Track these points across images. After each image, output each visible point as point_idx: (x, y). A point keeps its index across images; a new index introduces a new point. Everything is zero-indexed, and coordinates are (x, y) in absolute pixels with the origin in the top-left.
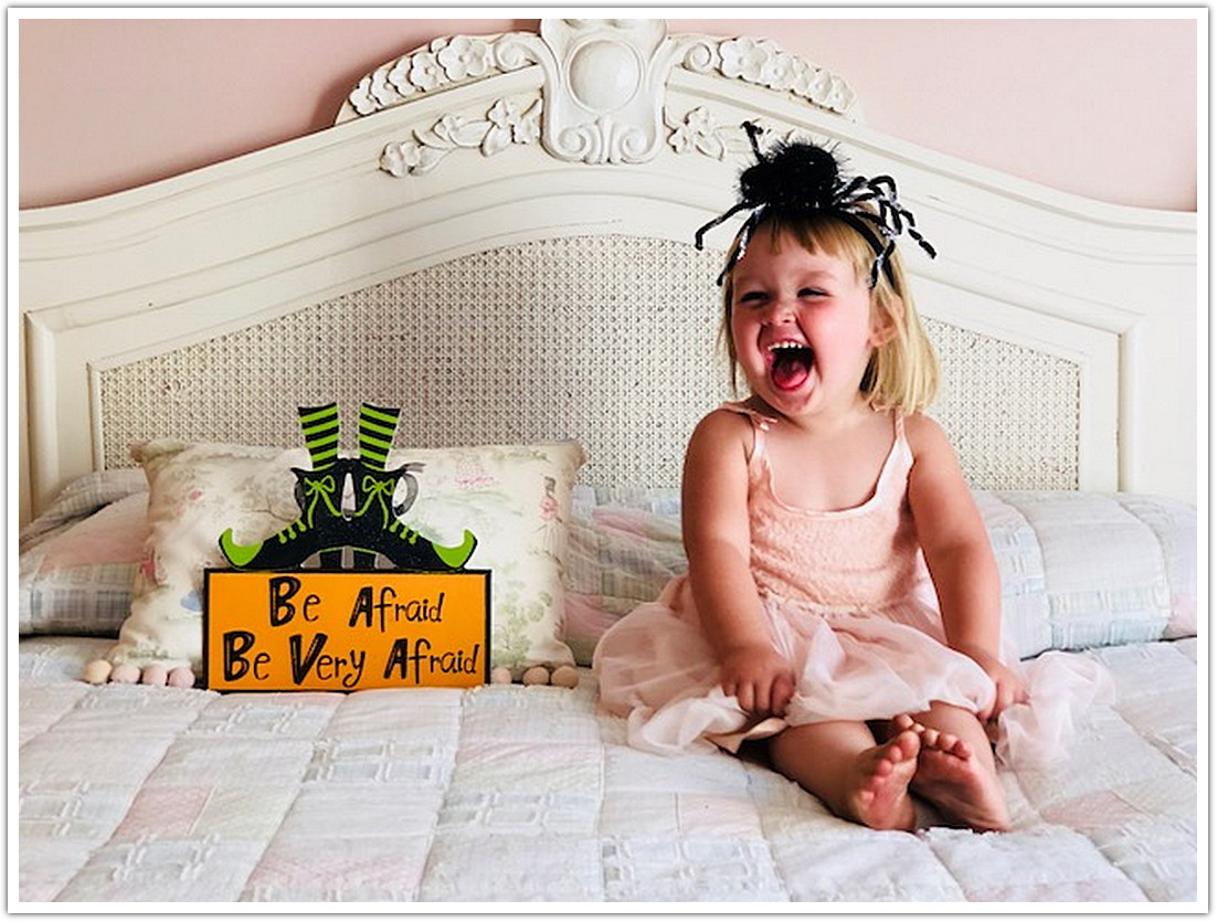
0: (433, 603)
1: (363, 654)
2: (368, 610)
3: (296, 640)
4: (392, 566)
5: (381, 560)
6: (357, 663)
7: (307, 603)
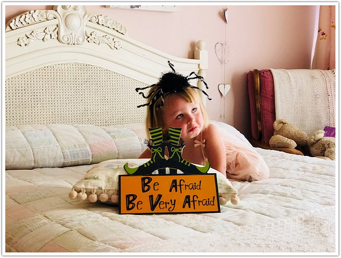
0: (198, 183)
1: (175, 200)
2: (175, 186)
3: (151, 197)
4: (183, 173)
6: (173, 203)
7: (154, 185)
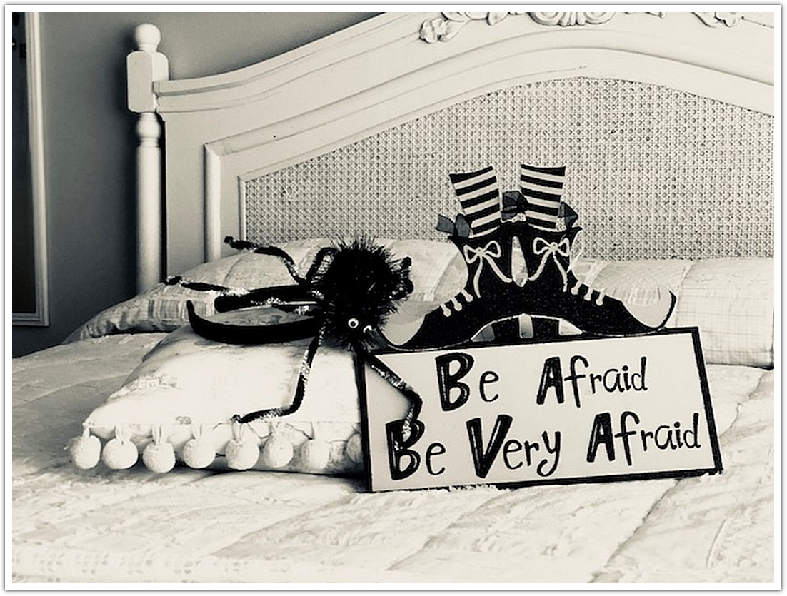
0: (635, 368)
2: (557, 382)
4: (580, 332)
5: (566, 327)
